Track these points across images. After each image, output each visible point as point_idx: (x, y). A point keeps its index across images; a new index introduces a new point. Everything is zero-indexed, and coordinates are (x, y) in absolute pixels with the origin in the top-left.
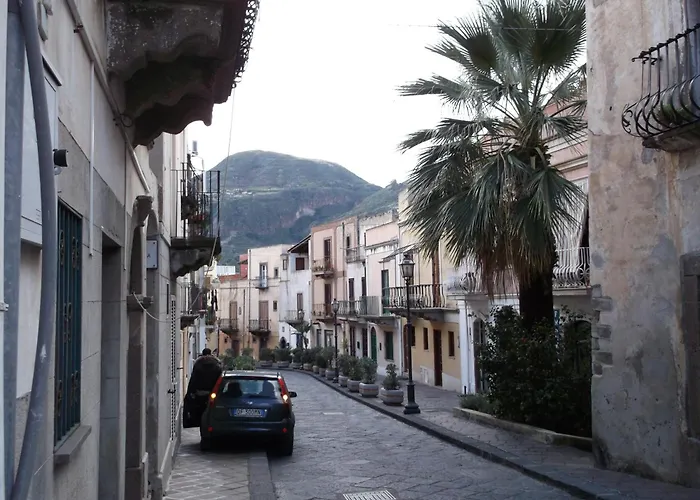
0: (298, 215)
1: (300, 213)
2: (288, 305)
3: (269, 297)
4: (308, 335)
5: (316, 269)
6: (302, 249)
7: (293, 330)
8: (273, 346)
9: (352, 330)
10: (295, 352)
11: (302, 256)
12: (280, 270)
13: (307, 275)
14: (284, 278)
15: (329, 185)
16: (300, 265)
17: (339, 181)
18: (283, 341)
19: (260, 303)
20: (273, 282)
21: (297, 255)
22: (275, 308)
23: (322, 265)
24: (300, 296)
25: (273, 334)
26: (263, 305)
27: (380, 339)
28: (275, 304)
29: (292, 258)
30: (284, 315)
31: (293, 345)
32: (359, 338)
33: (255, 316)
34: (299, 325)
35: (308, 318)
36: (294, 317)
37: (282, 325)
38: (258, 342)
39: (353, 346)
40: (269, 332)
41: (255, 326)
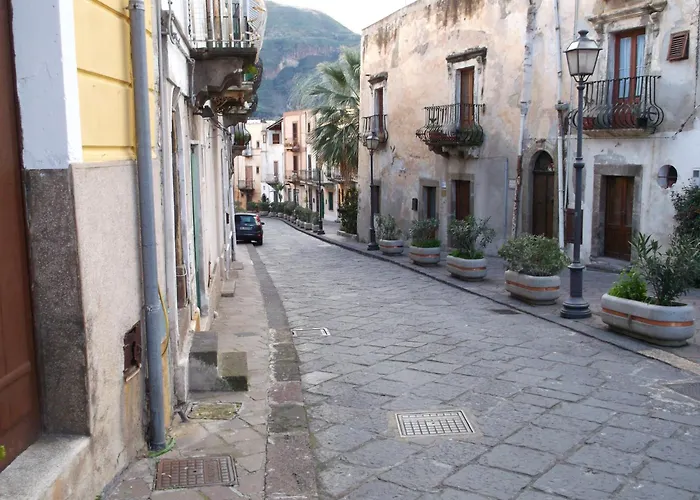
0: (281, 67)
1: (284, 64)
2: (267, 171)
3: (253, 164)
4: (282, 192)
5: (286, 145)
6: (277, 127)
7: (271, 188)
8: (257, 200)
9: (310, 190)
10: (272, 204)
11: (278, 132)
12: (261, 144)
13: (280, 148)
14: (264, 149)
15: (313, 35)
16: (276, 140)
17: (323, 30)
18: (264, 196)
19: (247, 168)
20: (256, 152)
21: (274, 132)
22: (258, 172)
23: (291, 142)
24: (276, 163)
25: (256, 191)
26: (248, 169)
27: (326, 197)
28: (258, 169)
29: (270, 134)
30: (264, 177)
31: (272, 200)
32: (314, 196)
33: (243, 178)
34: (275, 185)
35: (282, 180)
36: (272, 179)
37: (263, 184)
38: (245, 196)
39: (310, 201)
40: (253, 190)
41: (243, 185)
